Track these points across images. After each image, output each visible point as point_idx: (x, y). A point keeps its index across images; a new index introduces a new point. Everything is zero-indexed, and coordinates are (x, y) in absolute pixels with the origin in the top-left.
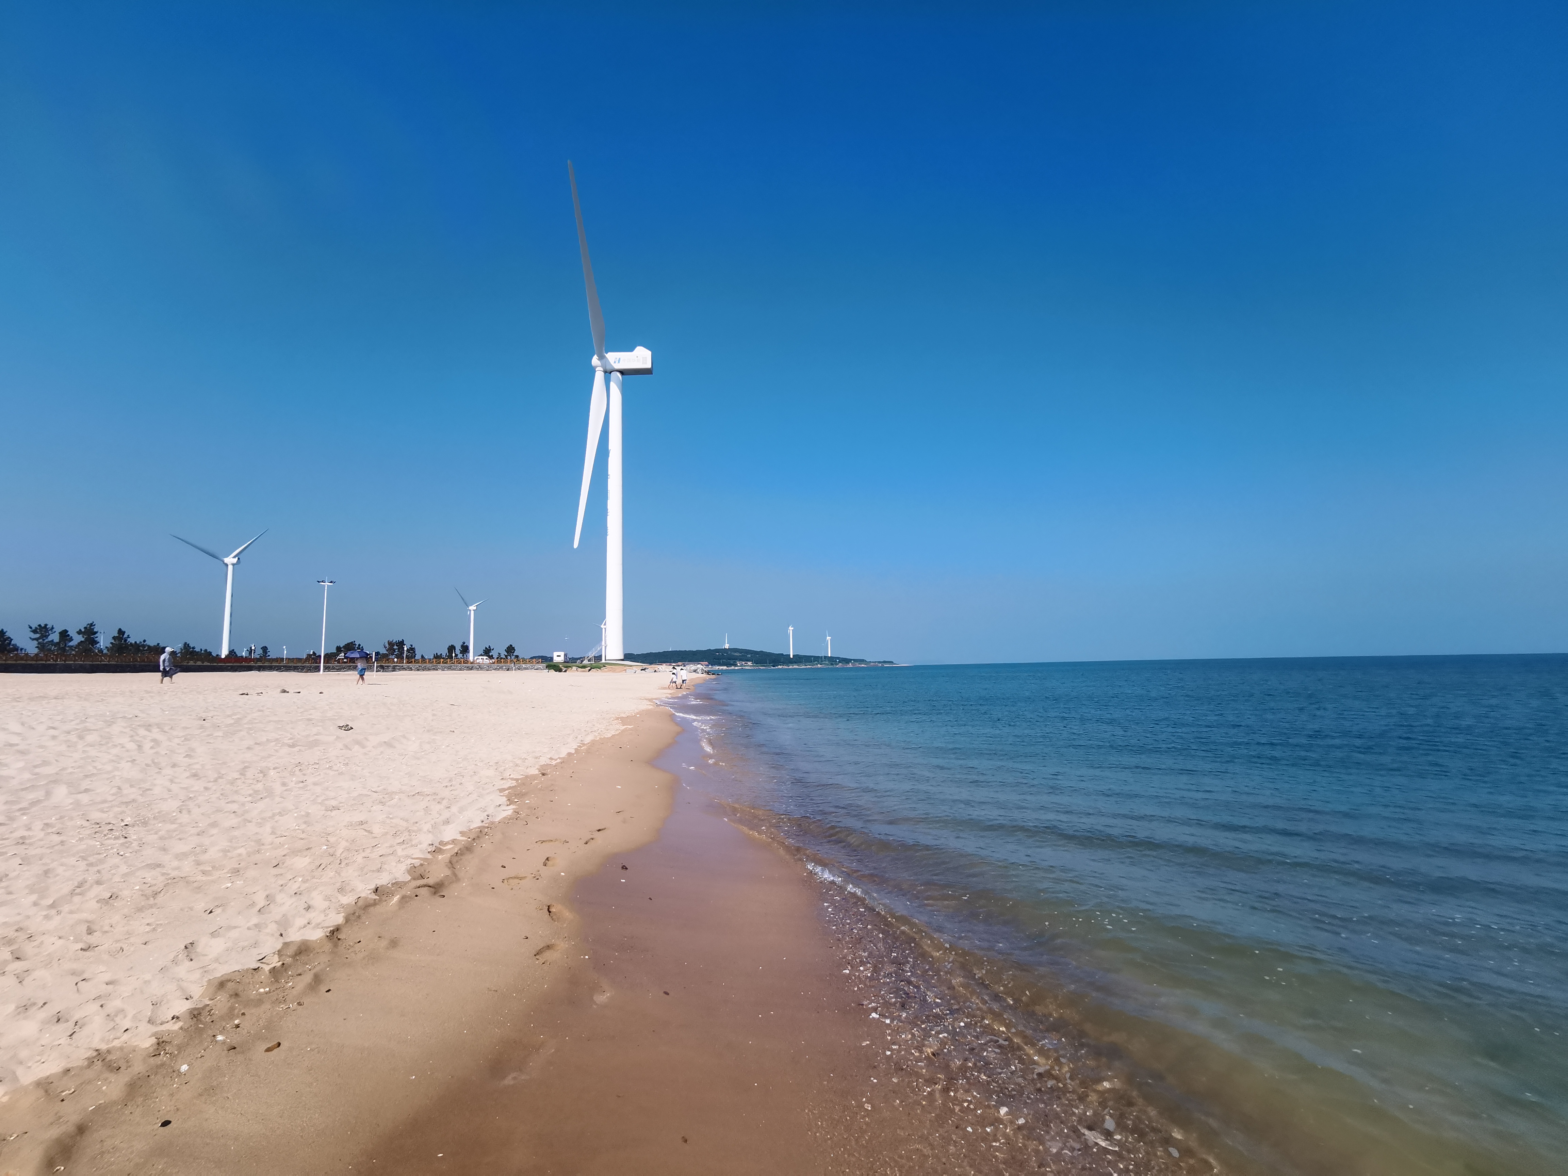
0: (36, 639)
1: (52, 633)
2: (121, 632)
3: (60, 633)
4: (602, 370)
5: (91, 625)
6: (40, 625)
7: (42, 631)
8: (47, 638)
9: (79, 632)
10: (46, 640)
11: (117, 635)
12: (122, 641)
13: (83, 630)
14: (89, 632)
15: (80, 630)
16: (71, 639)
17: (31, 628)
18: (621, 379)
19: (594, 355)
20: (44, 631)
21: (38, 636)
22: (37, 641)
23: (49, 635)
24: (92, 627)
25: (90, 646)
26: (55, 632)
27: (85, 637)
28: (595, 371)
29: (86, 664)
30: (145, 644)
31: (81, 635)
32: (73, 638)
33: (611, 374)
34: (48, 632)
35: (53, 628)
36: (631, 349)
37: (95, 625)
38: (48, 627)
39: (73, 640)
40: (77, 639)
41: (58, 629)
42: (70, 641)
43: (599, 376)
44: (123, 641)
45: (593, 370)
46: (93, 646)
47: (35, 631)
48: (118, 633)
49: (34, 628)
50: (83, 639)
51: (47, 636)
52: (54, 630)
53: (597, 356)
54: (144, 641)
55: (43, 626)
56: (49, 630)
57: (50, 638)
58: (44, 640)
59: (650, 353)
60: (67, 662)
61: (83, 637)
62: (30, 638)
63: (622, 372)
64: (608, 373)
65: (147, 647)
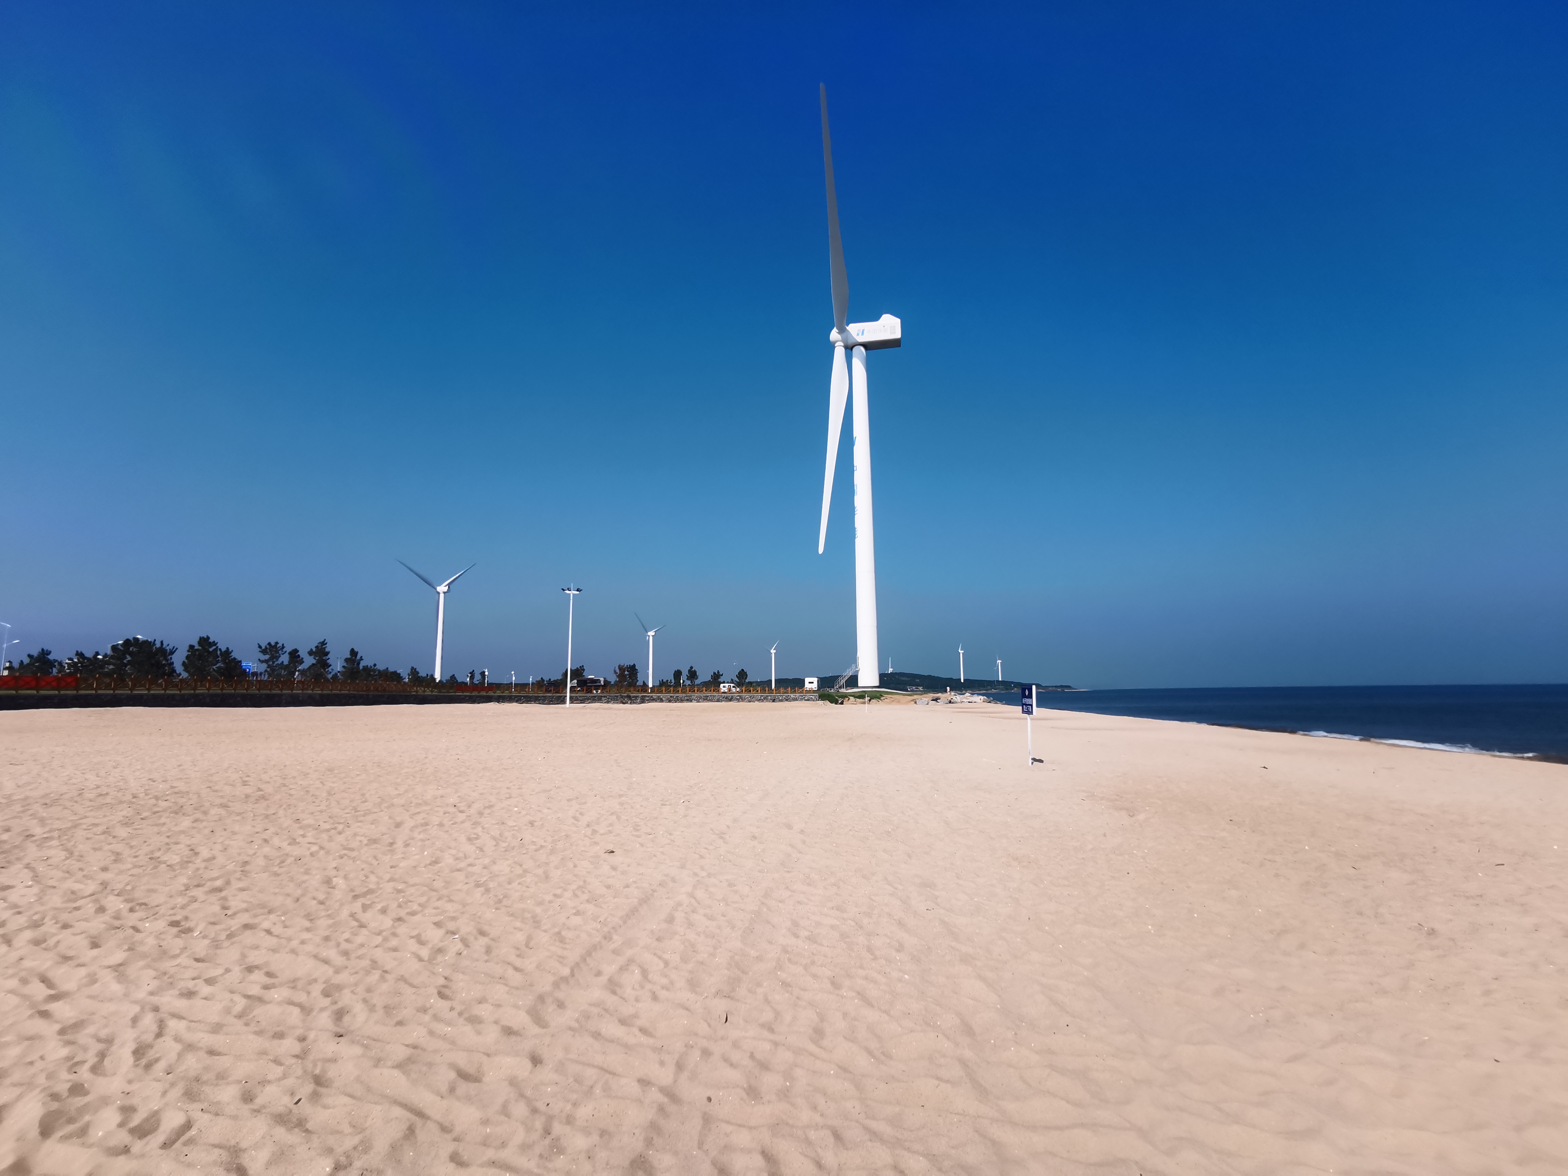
0: (266, 661)
1: (283, 654)
2: (353, 653)
3: (290, 653)
4: (843, 344)
5: (323, 643)
6: (269, 644)
7: (272, 650)
8: (277, 660)
9: (311, 653)
10: (276, 663)
11: (349, 656)
12: (354, 665)
13: (314, 650)
14: (321, 652)
15: (311, 649)
16: (302, 662)
17: (260, 647)
18: (865, 354)
19: (833, 328)
20: (275, 651)
21: (267, 657)
22: (267, 663)
23: (280, 656)
24: (324, 646)
25: (322, 670)
26: (286, 652)
27: (317, 658)
28: (835, 347)
29: (316, 694)
30: (375, 668)
31: (313, 657)
32: (304, 660)
33: (853, 350)
34: (278, 653)
35: (283, 647)
36: (876, 318)
37: (326, 643)
38: (278, 646)
39: (303, 662)
40: (309, 661)
41: (288, 649)
42: (301, 664)
43: (839, 353)
44: (356, 664)
45: (832, 346)
46: (325, 670)
47: (264, 652)
48: (350, 655)
49: (263, 648)
50: (314, 661)
51: (278, 658)
52: (284, 650)
53: (837, 329)
54: (375, 665)
55: (273, 644)
56: (279, 650)
57: (279, 662)
58: (273, 662)
59: (899, 320)
60: (294, 692)
61: (315, 659)
62: (259, 660)
63: (867, 346)
64: (849, 348)
65: (377, 672)
